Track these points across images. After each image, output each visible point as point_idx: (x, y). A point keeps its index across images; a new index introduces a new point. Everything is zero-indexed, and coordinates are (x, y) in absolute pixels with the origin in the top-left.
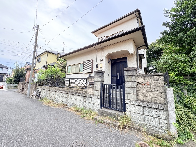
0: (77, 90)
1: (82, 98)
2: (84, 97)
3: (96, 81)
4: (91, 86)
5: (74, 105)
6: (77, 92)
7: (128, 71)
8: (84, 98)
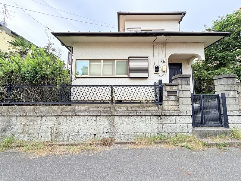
0: (139, 107)
1: (155, 120)
2: (160, 116)
3: (182, 91)
4: (173, 98)
5: (136, 135)
6: (138, 109)
7: (228, 79)
8: (159, 118)
